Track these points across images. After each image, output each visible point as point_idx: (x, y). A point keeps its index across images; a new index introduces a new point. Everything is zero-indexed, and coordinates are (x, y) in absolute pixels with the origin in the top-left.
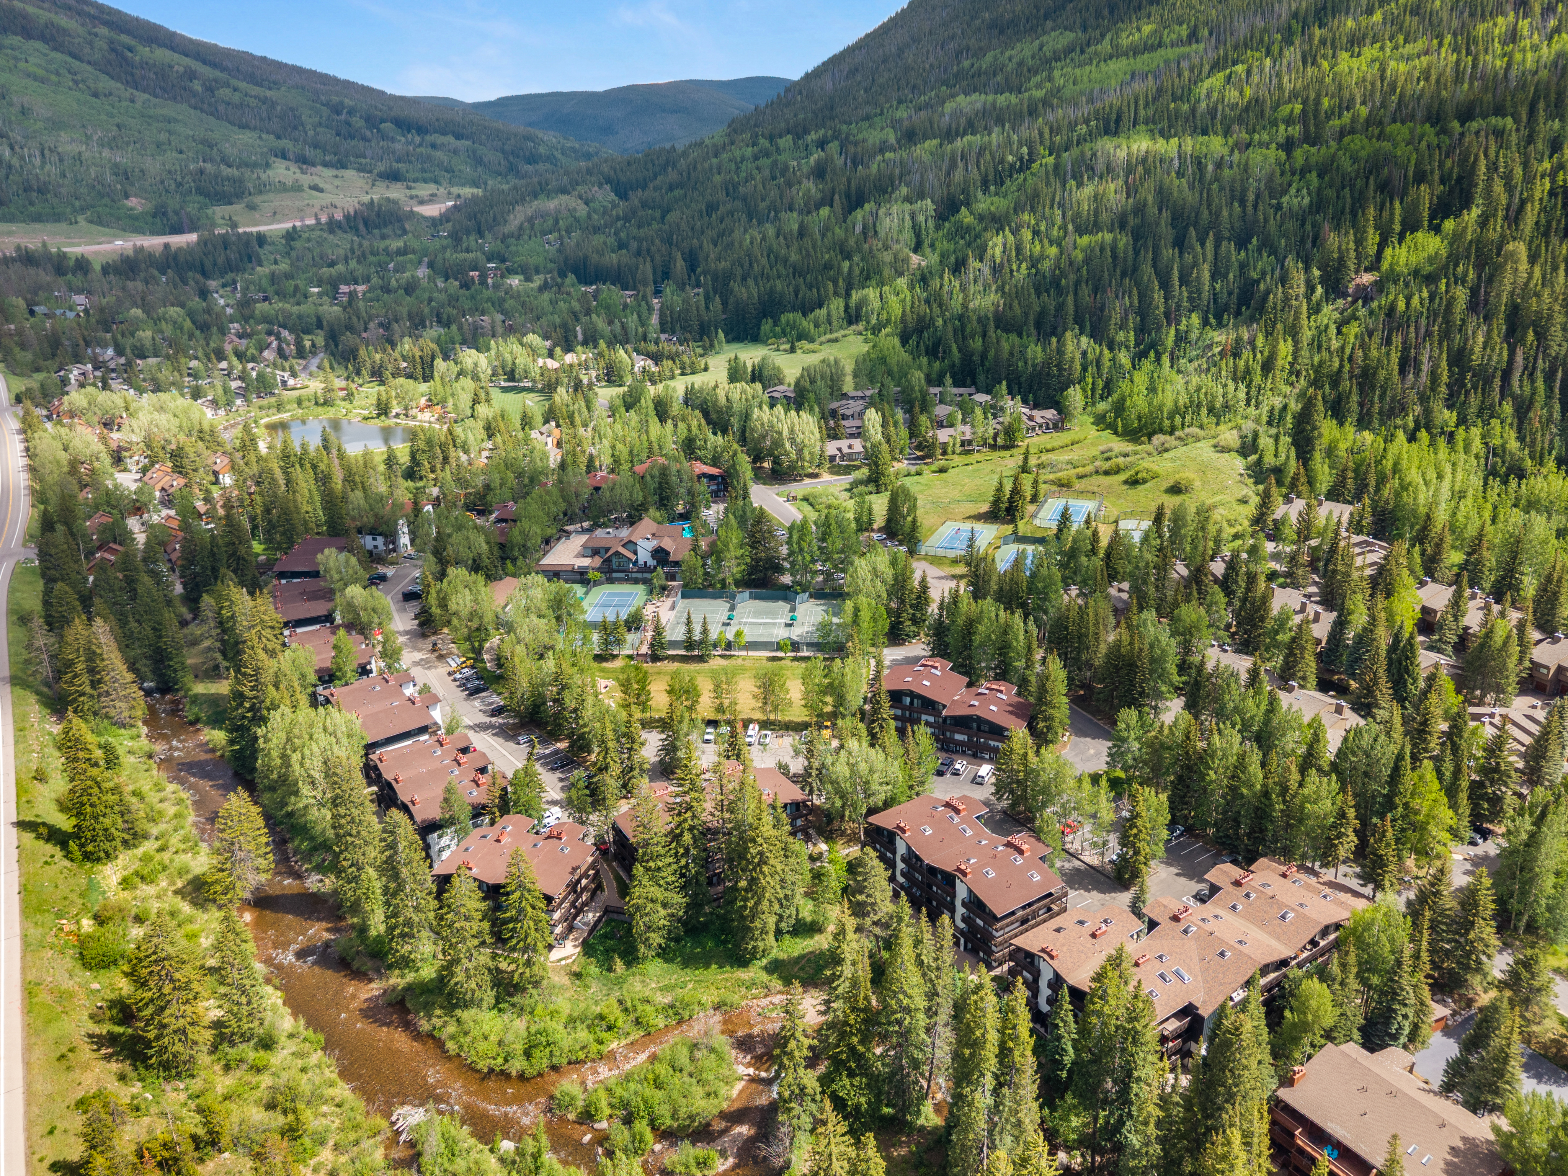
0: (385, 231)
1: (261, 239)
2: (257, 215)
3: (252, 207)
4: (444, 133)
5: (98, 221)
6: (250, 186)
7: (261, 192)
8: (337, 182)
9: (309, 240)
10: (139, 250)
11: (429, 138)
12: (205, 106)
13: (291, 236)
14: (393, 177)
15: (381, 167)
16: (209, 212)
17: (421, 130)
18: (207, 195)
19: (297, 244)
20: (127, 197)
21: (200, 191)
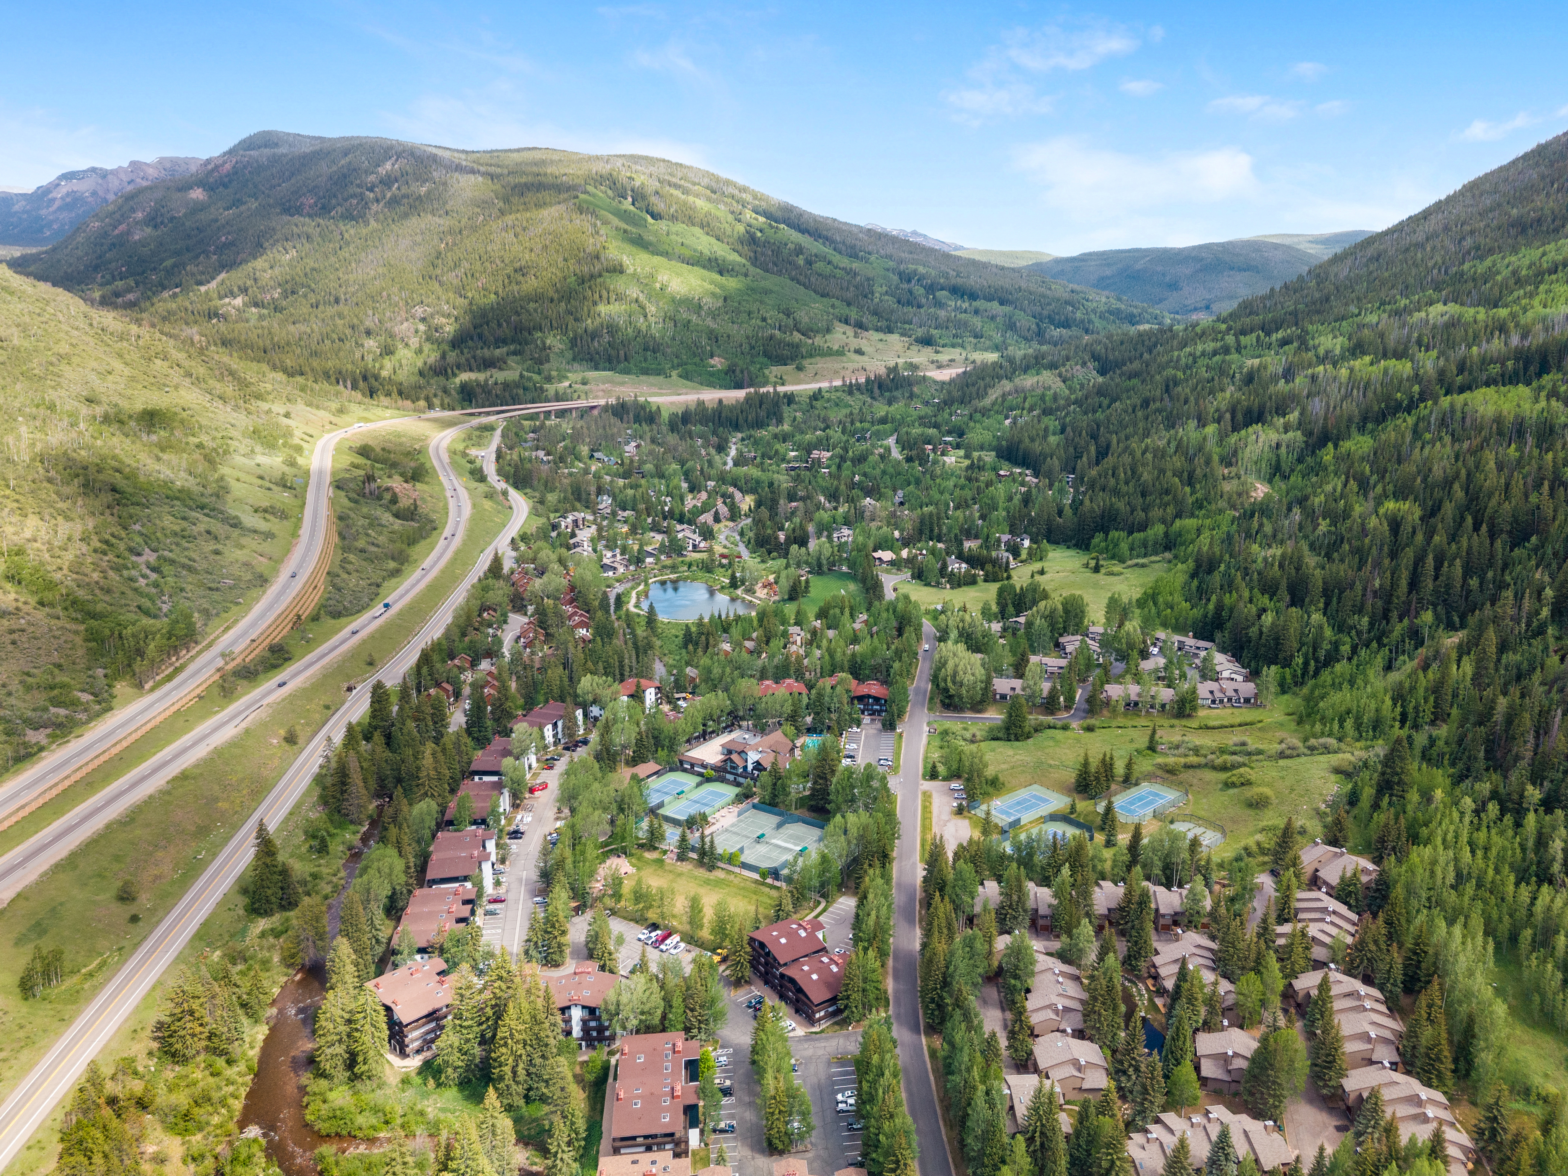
0: (895, 393)
1: (790, 399)
2: (802, 375)
3: (800, 368)
4: (990, 299)
5: (686, 376)
6: (804, 350)
7: (811, 356)
8: (880, 345)
9: (828, 400)
10: (701, 403)
11: (977, 304)
12: (802, 278)
13: (816, 396)
14: (927, 341)
15: (920, 332)
16: (766, 372)
17: (973, 296)
18: (770, 358)
19: (818, 404)
20: (712, 357)
21: (766, 354)
